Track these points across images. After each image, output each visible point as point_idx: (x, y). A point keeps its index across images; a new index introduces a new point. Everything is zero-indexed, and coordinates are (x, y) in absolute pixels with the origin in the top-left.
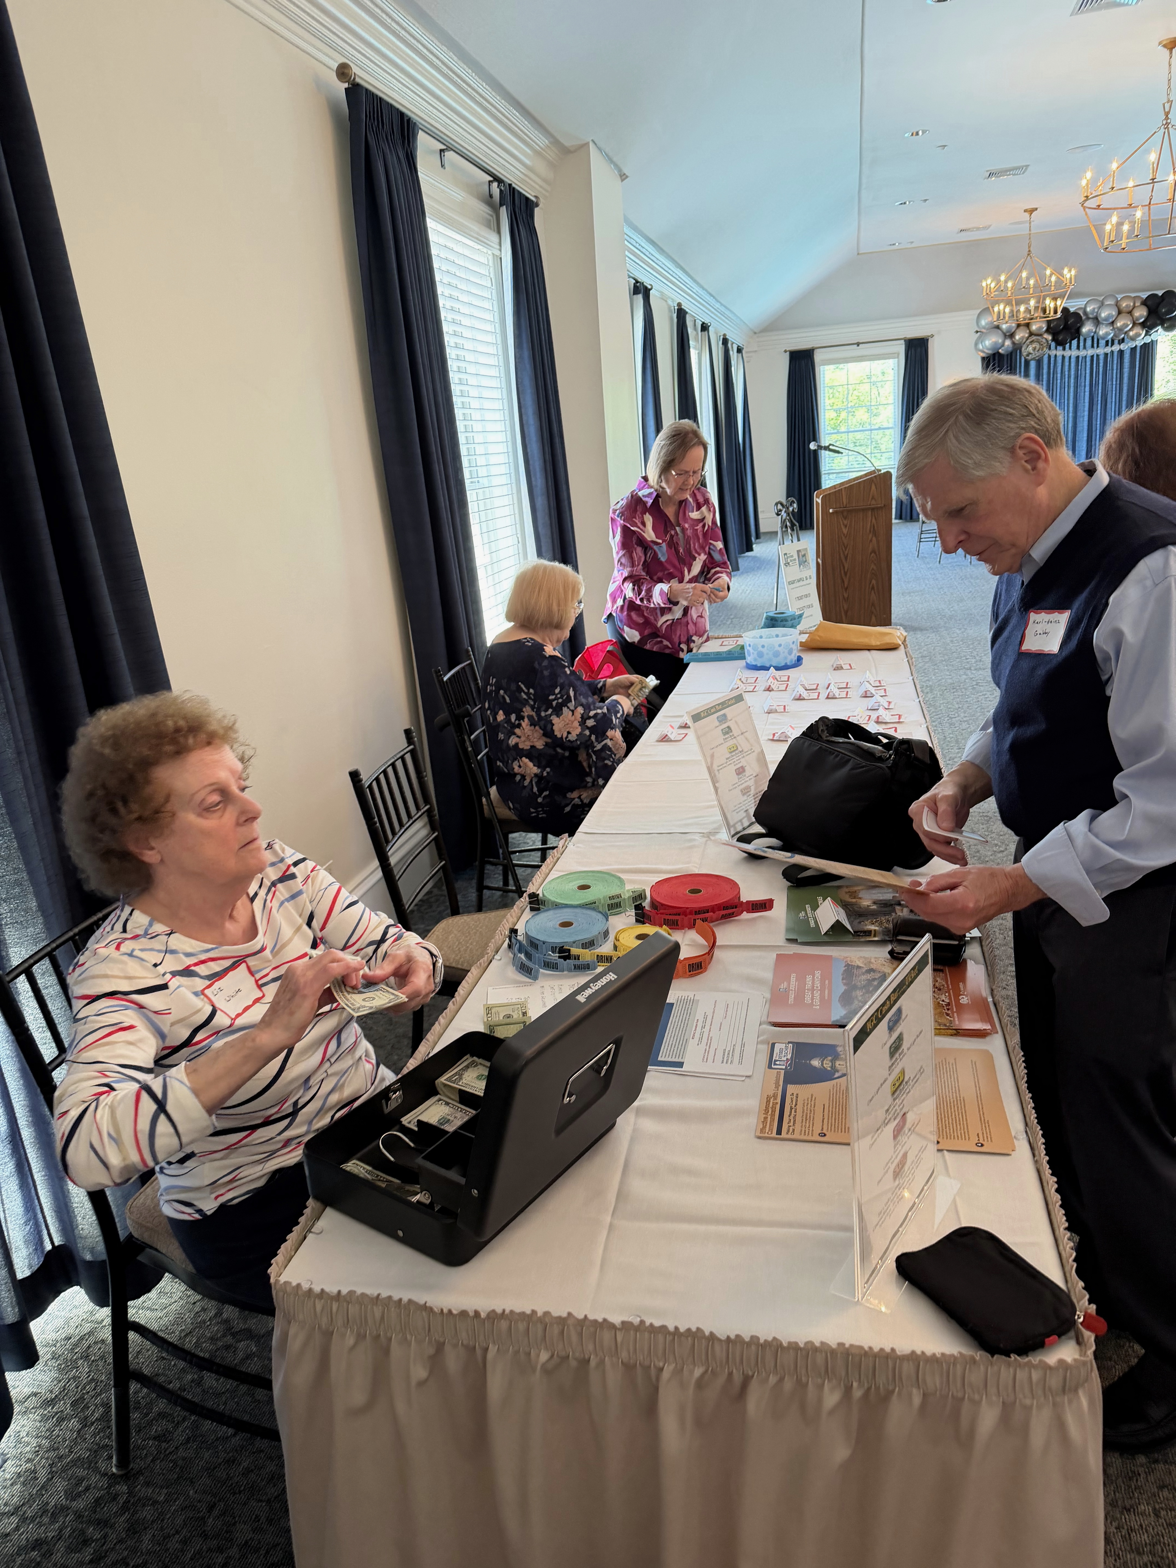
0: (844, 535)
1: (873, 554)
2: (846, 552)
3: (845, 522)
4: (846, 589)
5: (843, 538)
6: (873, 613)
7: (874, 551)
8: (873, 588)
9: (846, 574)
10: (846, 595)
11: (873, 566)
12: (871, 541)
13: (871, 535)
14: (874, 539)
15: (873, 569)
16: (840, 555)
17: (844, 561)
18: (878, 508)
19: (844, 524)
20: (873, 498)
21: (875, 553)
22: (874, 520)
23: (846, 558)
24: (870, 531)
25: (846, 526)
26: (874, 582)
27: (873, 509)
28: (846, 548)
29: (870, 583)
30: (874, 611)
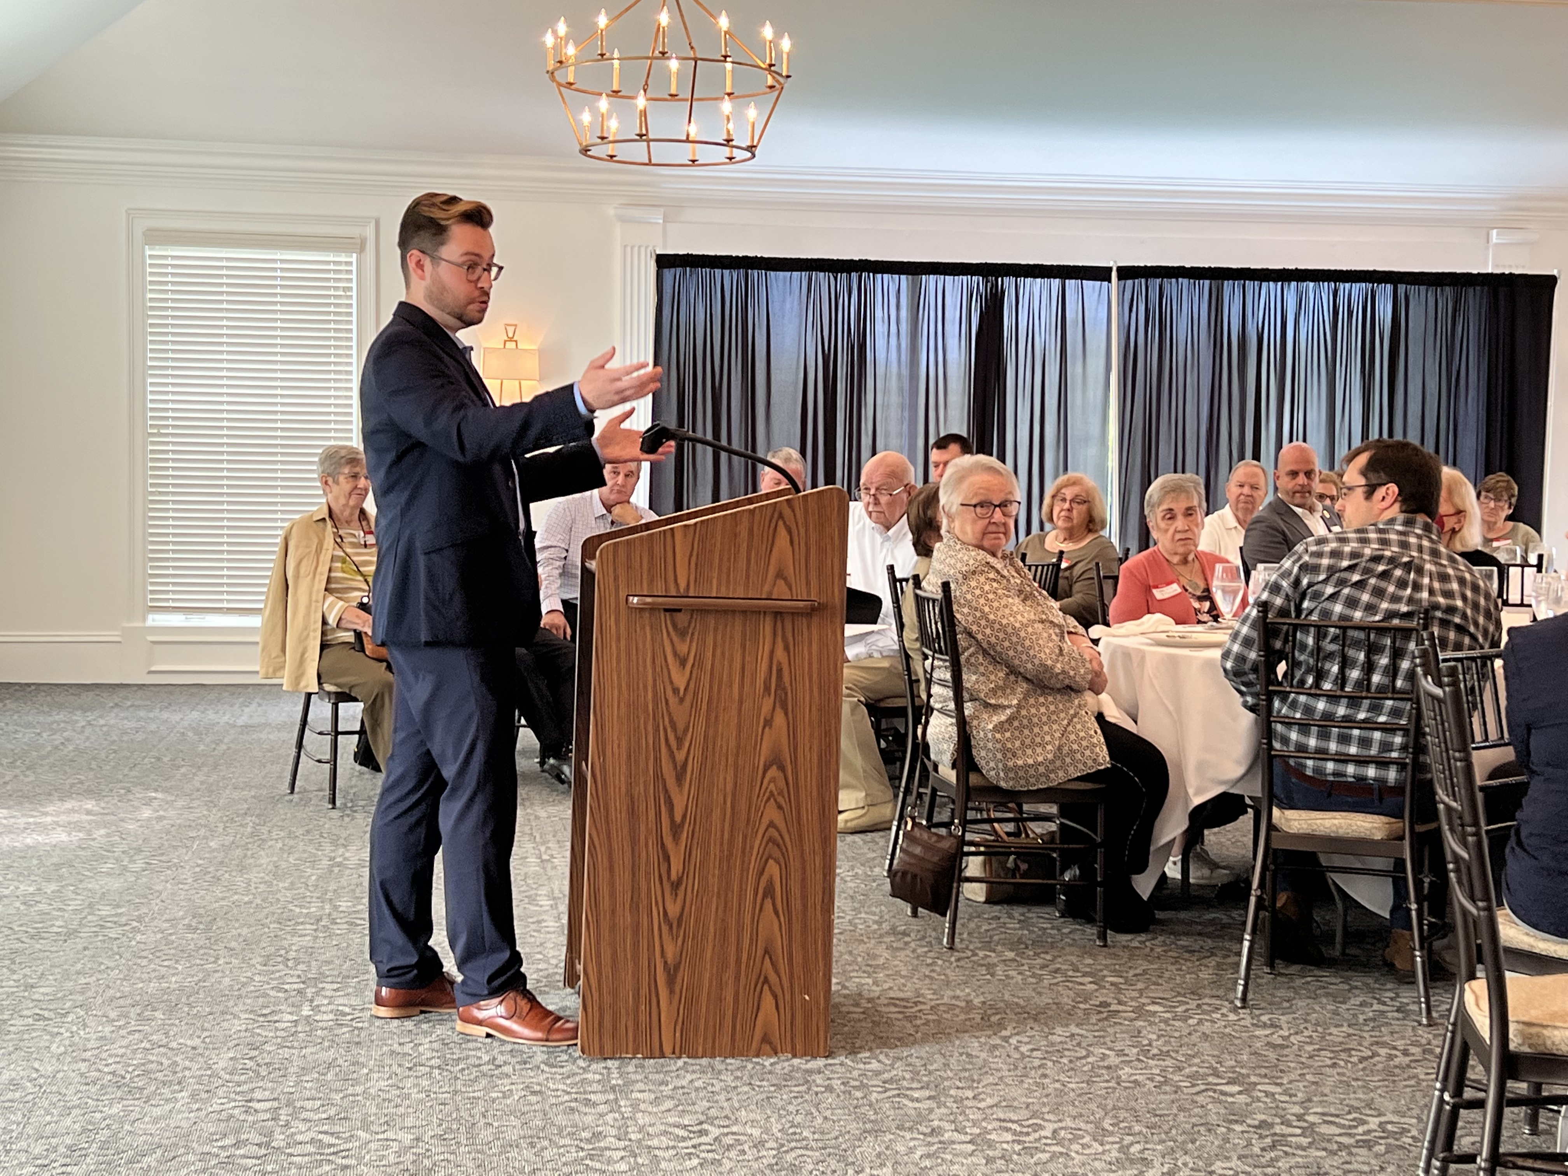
0: (676, 691)
1: (773, 772)
2: (680, 756)
3: (683, 648)
4: (676, 886)
5: (673, 700)
6: (766, 980)
7: (776, 761)
8: (769, 892)
9: (676, 829)
10: (673, 910)
11: (771, 813)
12: (768, 723)
13: (767, 704)
14: (779, 715)
15: (771, 824)
16: (657, 760)
17: (671, 782)
18: (795, 614)
19: (675, 654)
20: (780, 575)
21: (782, 768)
22: (780, 653)
23: (680, 778)
24: (767, 689)
25: (683, 662)
26: (773, 869)
27: (778, 614)
28: (680, 741)
29: (761, 873)
30: (773, 977)
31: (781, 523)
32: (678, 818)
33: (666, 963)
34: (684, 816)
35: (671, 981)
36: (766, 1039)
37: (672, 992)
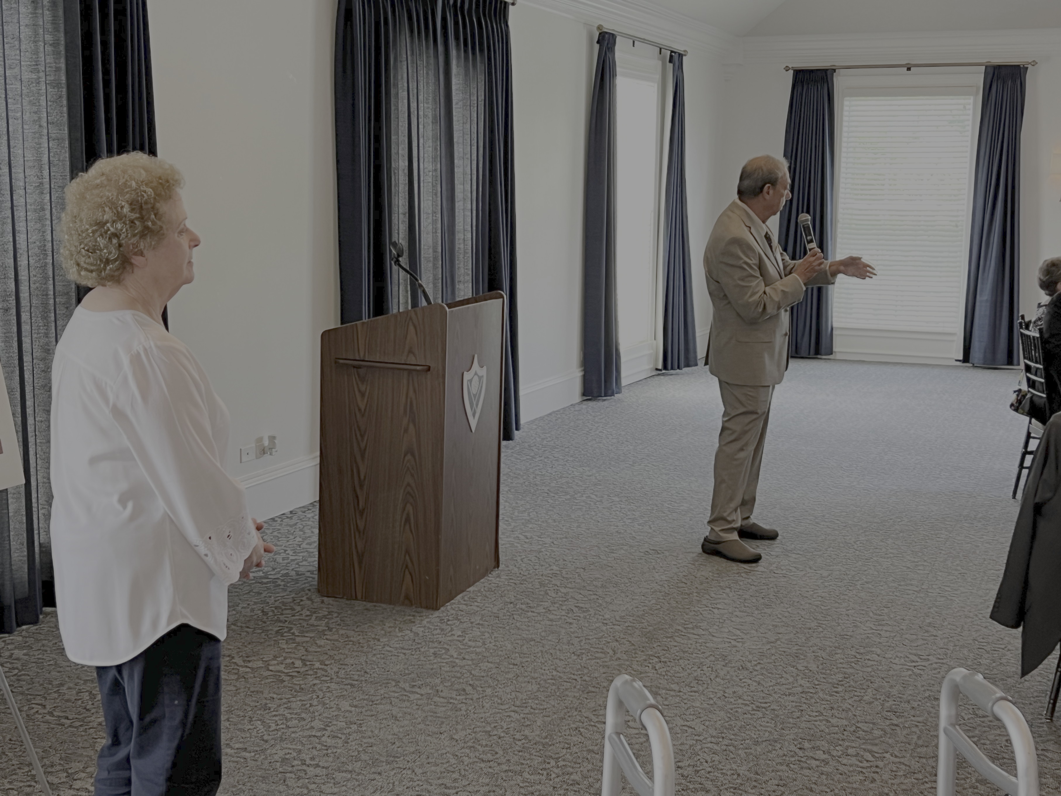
0: (360, 410)
1: (409, 457)
2: (363, 445)
3: (363, 388)
4: (362, 513)
5: (358, 415)
6: (407, 567)
8: (408, 520)
9: (361, 484)
11: (408, 479)
12: (406, 430)
14: (411, 427)
16: (352, 446)
17: (359, 458)
18: (419, 373)
19: (360, 391)
20: (411, 350)
21: (413, 455)
22: (411, 392)
23: (363, 456)
24: (405, 413)
25: (363, 395)
26: (409, 508)
27: (410, 372)
28: (362, 436)
29: (404, 509)
30: (410, 565)
31: (411, 324)
32: (362, 477)
33: (357, 552)
34: (365, 477)
35: (360, 563)
36: (407, 597)
37: (360, 567)
